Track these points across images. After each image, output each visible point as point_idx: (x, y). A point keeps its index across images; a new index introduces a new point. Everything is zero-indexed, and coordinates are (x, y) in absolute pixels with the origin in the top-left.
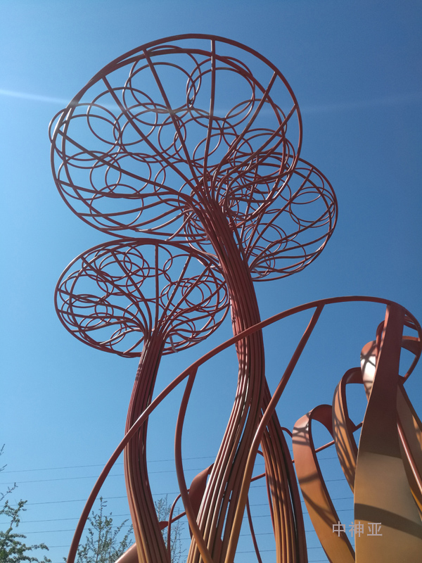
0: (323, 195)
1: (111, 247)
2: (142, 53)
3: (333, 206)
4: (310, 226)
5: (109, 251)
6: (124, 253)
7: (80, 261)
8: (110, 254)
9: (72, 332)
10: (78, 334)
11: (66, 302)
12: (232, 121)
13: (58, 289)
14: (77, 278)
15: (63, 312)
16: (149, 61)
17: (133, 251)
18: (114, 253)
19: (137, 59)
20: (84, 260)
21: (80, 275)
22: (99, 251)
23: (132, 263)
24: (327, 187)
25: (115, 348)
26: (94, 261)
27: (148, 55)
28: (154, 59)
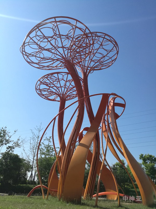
0: (111, 42)
1: (46, 76)
2: (36, 27)
3: (116, 44)
4: (110, 51)
5: (45, 78)
6: (50, 77)
7: (39, 81)
8: (46, 78)
9: (44, 98)
10: (46, 98)
11: (39, 91)
12: (69, 35)
13: (36, 89)
14: (40, 85)
15: (40, 94)
16: (39, 29)
17: (52, 76)
18: (47, 78)
19: (36, 29)
20: (40, 81)
21: (40, 84)
22: (43, 78)
23: (53, 79)
24: (112, 39)
25: (56, 100)
26: (43, 80)
27: (38, 28)
28: (40, 28)
